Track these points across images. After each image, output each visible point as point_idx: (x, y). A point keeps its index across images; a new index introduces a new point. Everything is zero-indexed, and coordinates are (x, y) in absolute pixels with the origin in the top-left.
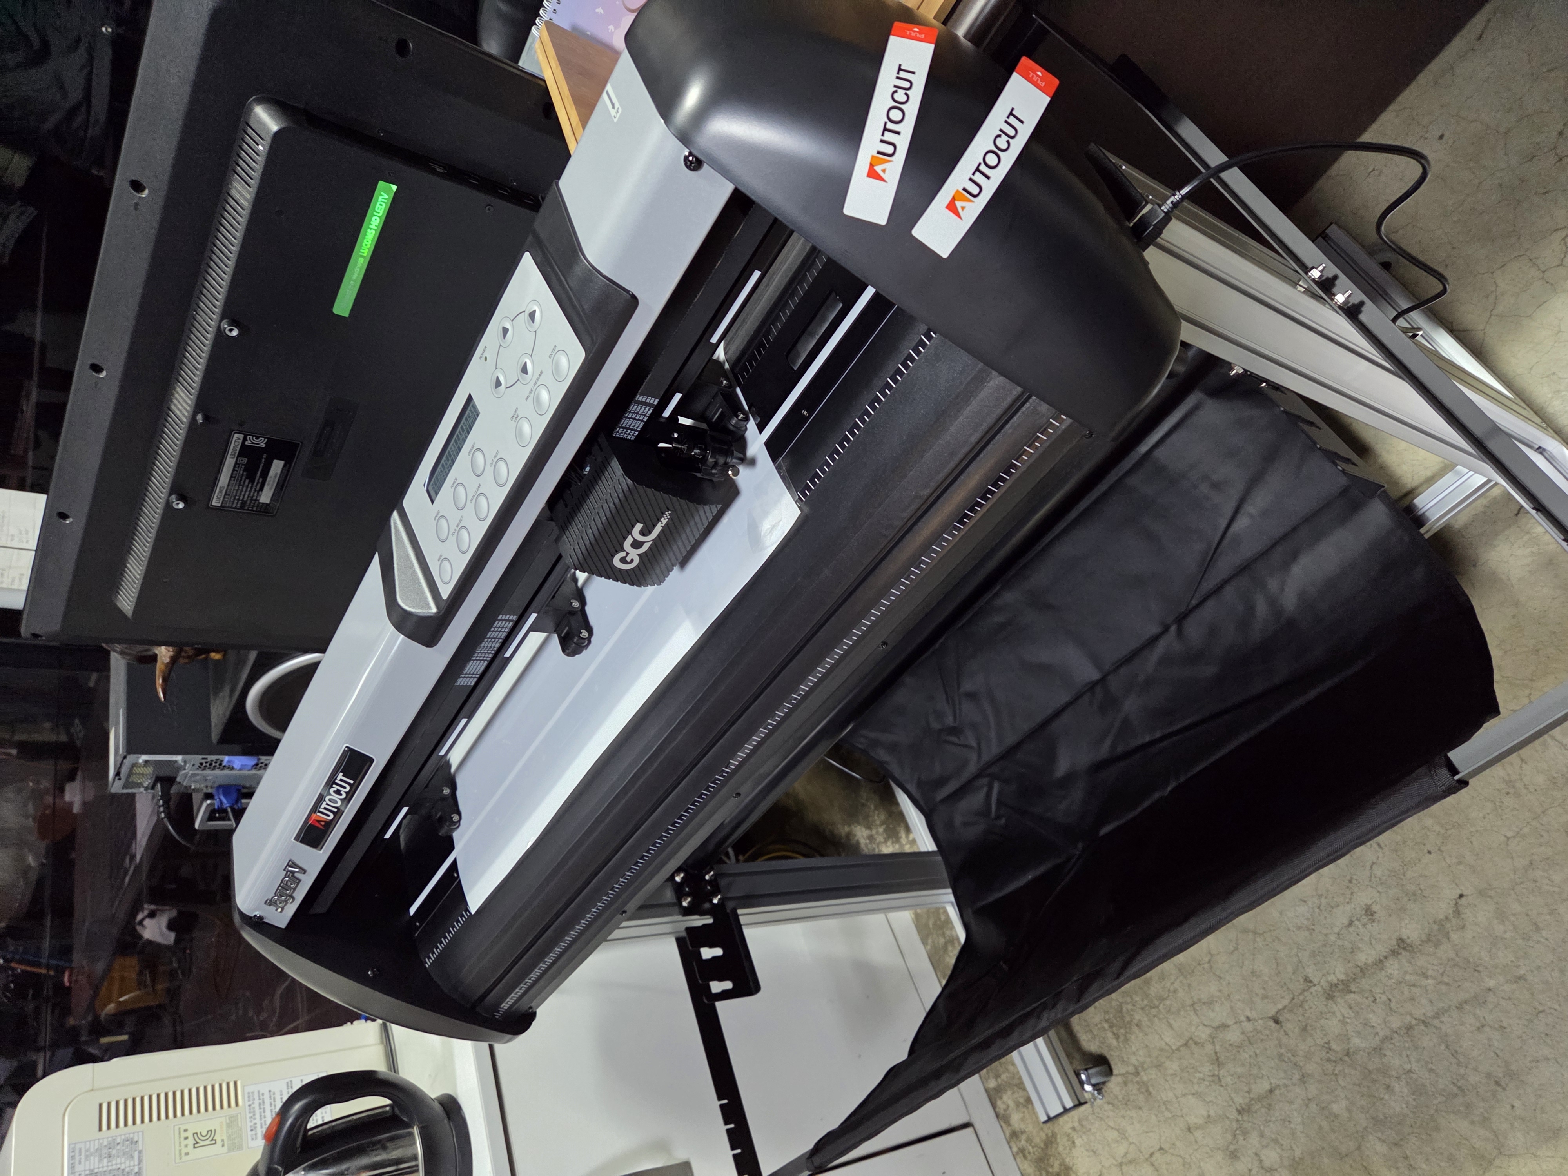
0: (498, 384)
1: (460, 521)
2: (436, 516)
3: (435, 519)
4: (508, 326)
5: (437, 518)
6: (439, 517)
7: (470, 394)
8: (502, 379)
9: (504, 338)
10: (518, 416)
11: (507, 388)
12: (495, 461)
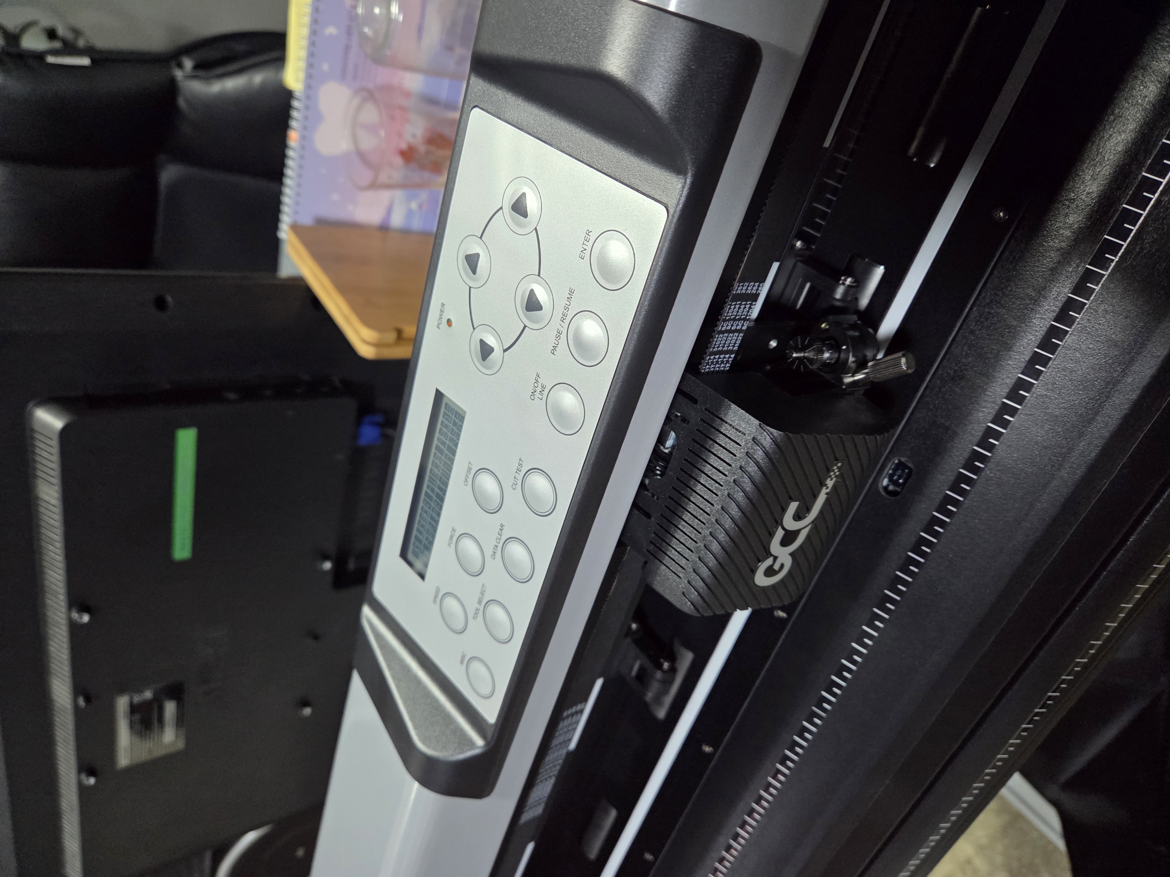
0: (486, 351)
1: (482, 593)
2: (436, 597)
3: (435, 601)
4: (475, 248)
5: (438, 600)
6: (440, 597)
7: (437, 391)
8: (491, 341)
9: (474, 272)
10: (543, 387)
11: (505, 351)
12: (520, 477)
